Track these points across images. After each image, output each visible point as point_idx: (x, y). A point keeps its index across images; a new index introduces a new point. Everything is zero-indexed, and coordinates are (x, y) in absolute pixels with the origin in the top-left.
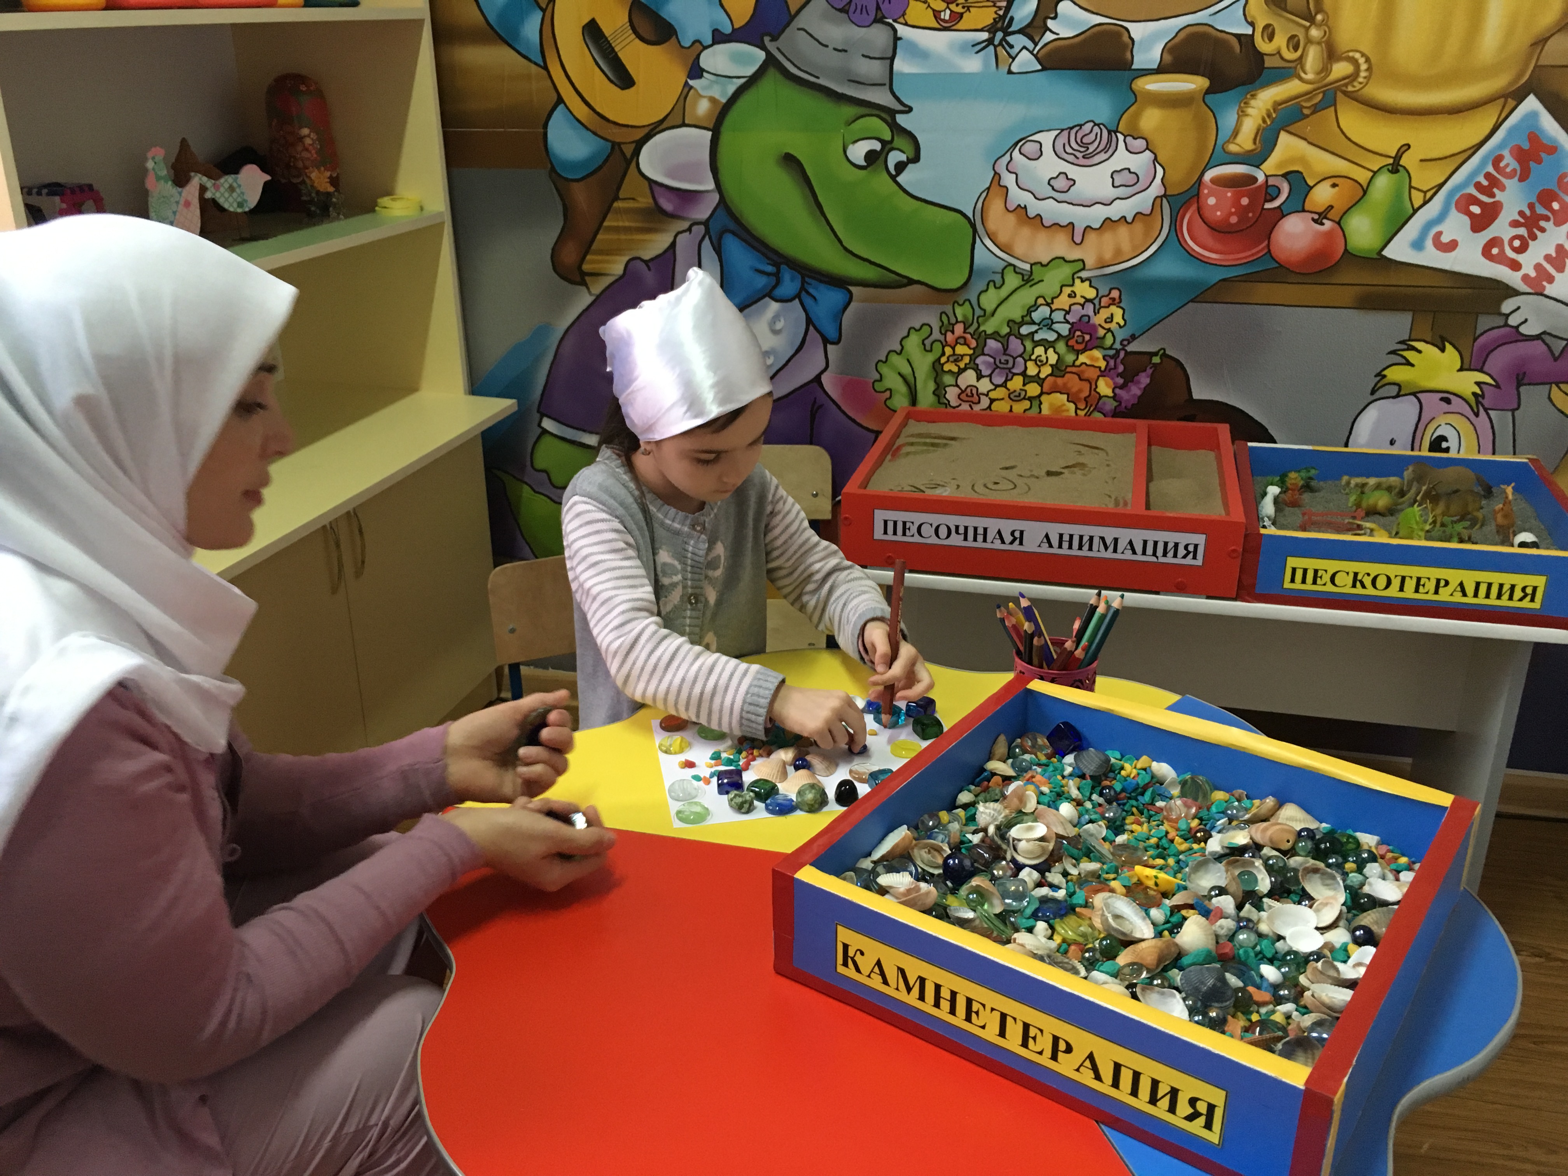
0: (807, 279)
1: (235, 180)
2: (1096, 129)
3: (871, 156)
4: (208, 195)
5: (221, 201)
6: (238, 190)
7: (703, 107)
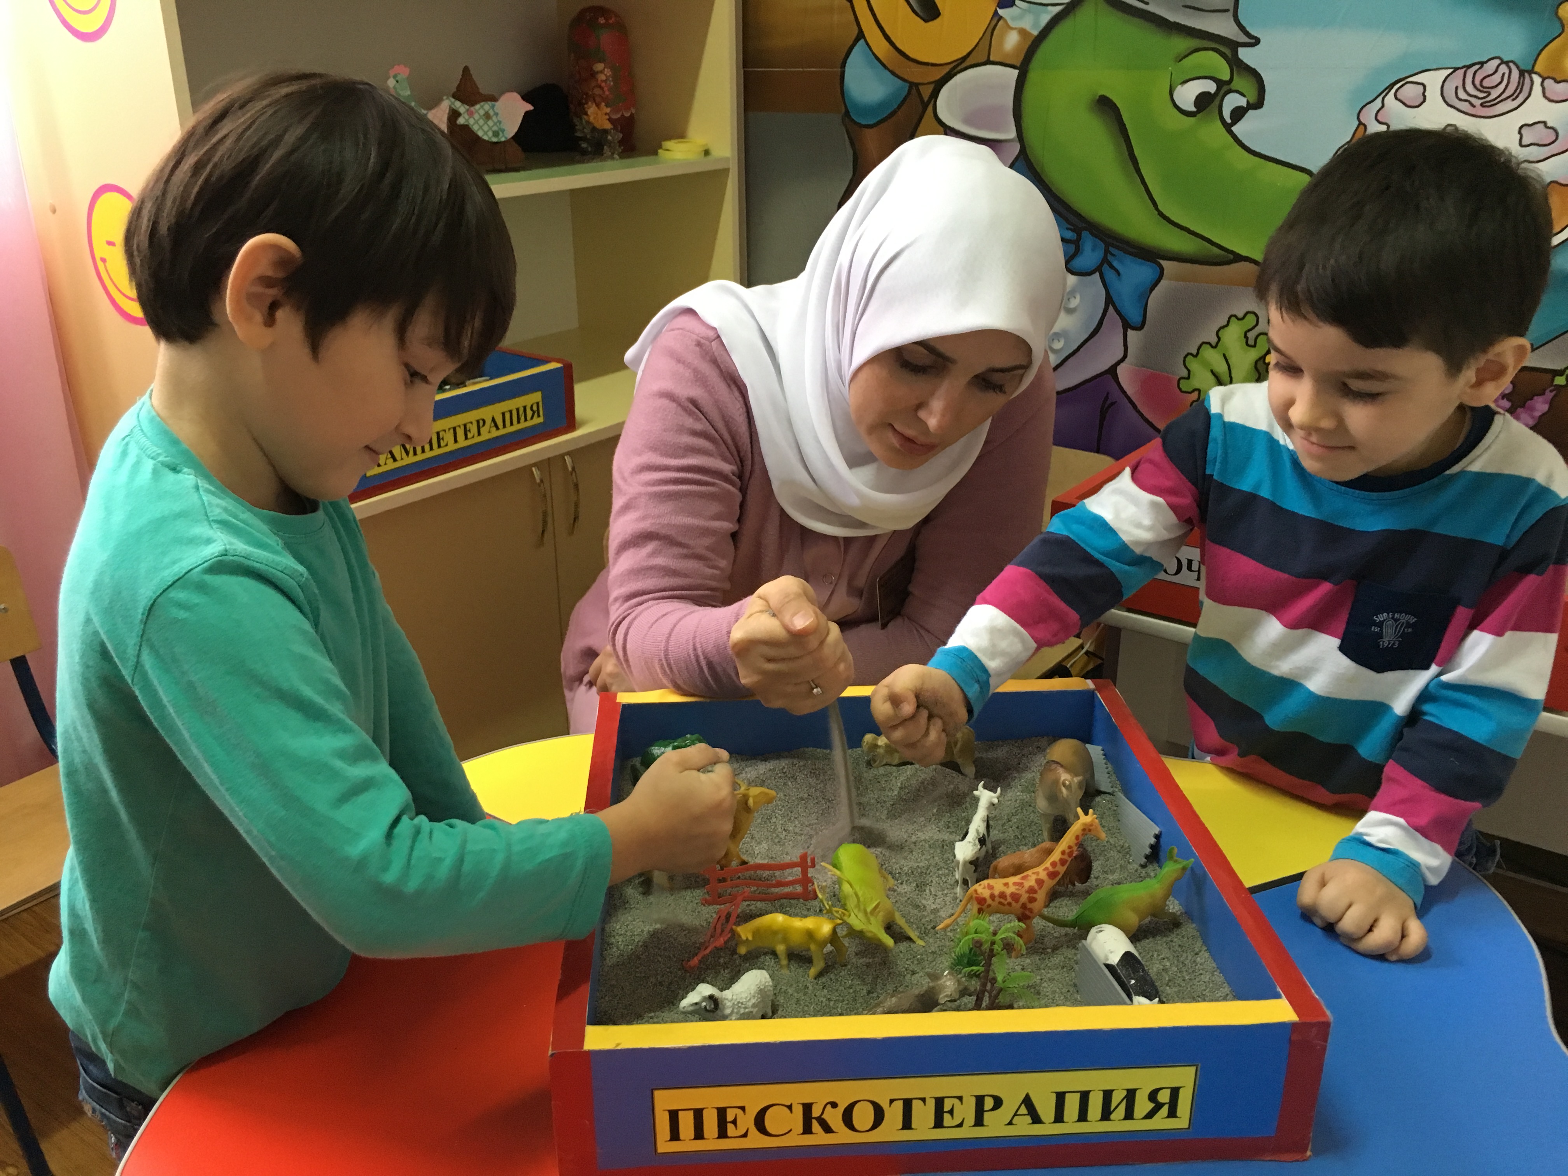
0: (1111, 249)
1: (493, 107)
2: (1503, 69)
3: (1203, 101)
4: (461, 121)
5: (475, 128)
6: (494, 118)
7: (1011, 41)
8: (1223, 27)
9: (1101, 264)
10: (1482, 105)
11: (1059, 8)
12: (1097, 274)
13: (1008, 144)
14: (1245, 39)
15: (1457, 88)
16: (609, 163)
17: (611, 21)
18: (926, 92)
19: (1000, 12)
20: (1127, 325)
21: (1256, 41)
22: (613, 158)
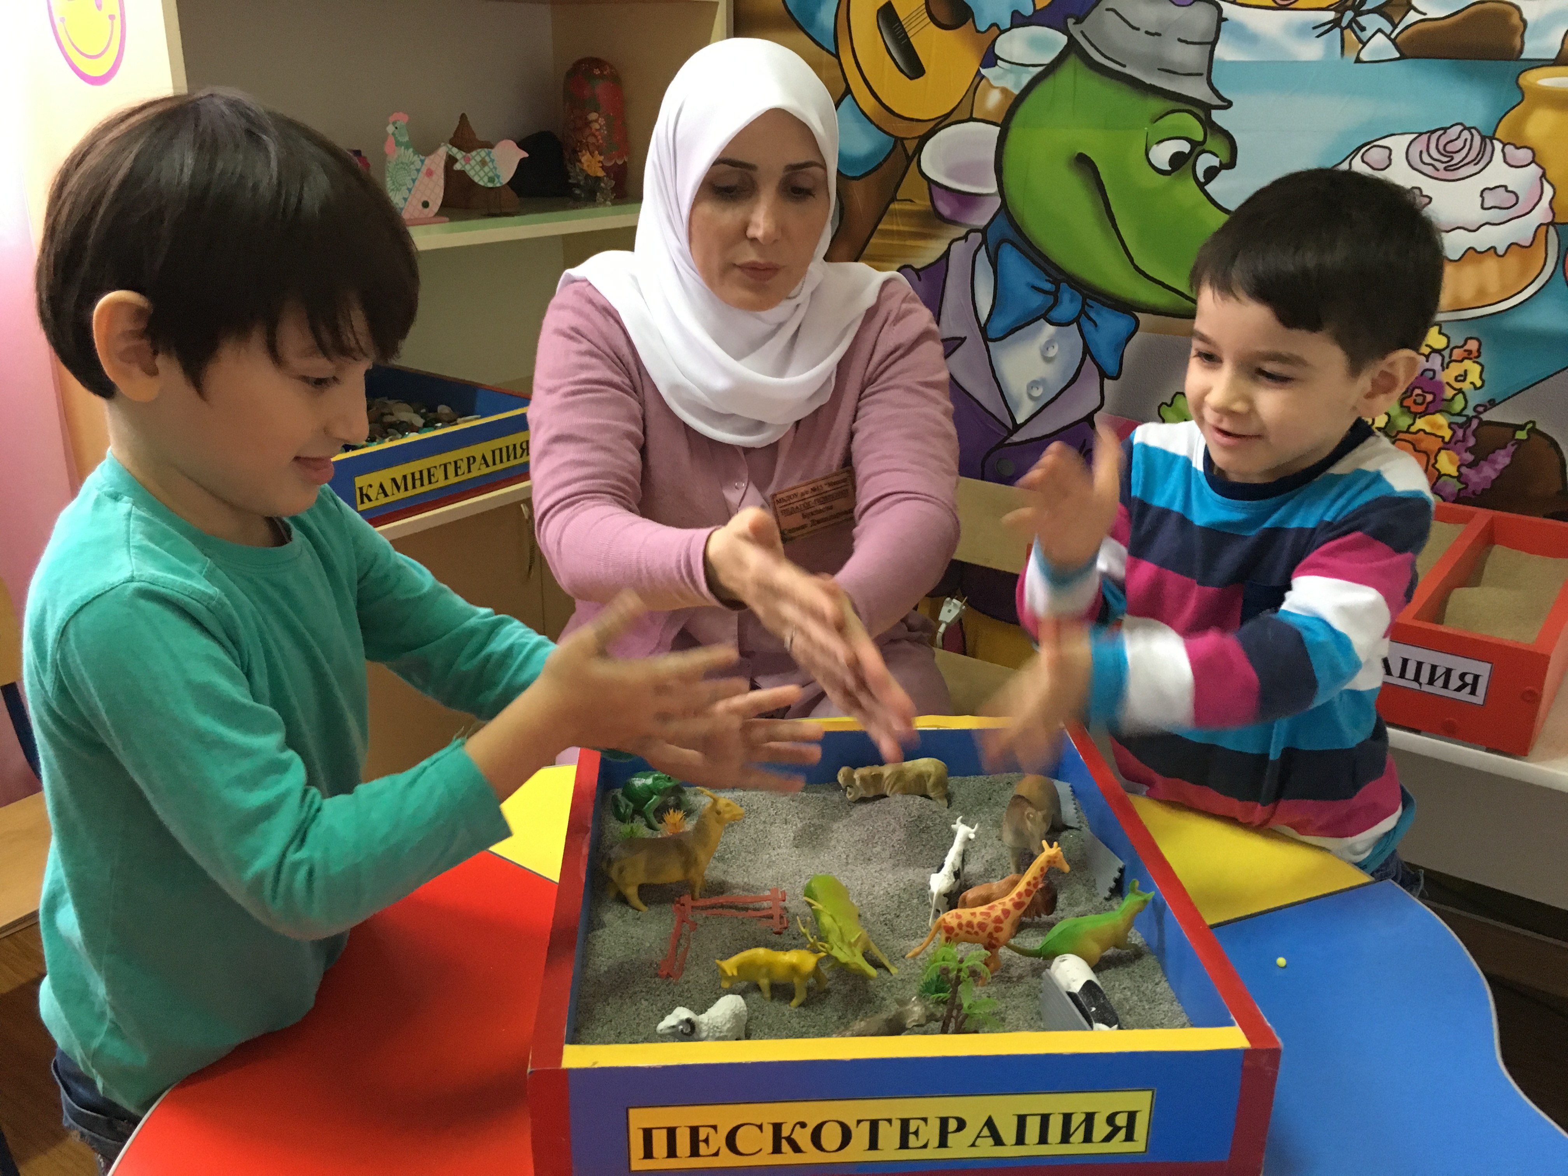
0: (1089, 301)
1: (489, 154)
2: (1466, 134)
3: (1177, 160)
4: (457, 167)
5: (471, 174)
6: (490, 164)
7: (993, 100)
8: (1196, 89)
9: (1079, 316)
10: (1446, 169)
11: (1040, 69)
12: (1075, 325)
13: (989, 198)
14: (1219, 103)
15: (1421, 152)
16: (600, 209)
17: (605, 73)
18: (911, 146)
19: (983, 71)
20: (1103, 375)
21: (1229, 104)
22: (606, 205)
